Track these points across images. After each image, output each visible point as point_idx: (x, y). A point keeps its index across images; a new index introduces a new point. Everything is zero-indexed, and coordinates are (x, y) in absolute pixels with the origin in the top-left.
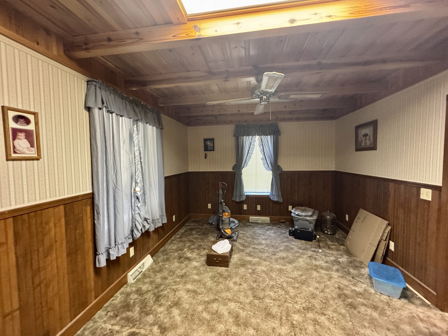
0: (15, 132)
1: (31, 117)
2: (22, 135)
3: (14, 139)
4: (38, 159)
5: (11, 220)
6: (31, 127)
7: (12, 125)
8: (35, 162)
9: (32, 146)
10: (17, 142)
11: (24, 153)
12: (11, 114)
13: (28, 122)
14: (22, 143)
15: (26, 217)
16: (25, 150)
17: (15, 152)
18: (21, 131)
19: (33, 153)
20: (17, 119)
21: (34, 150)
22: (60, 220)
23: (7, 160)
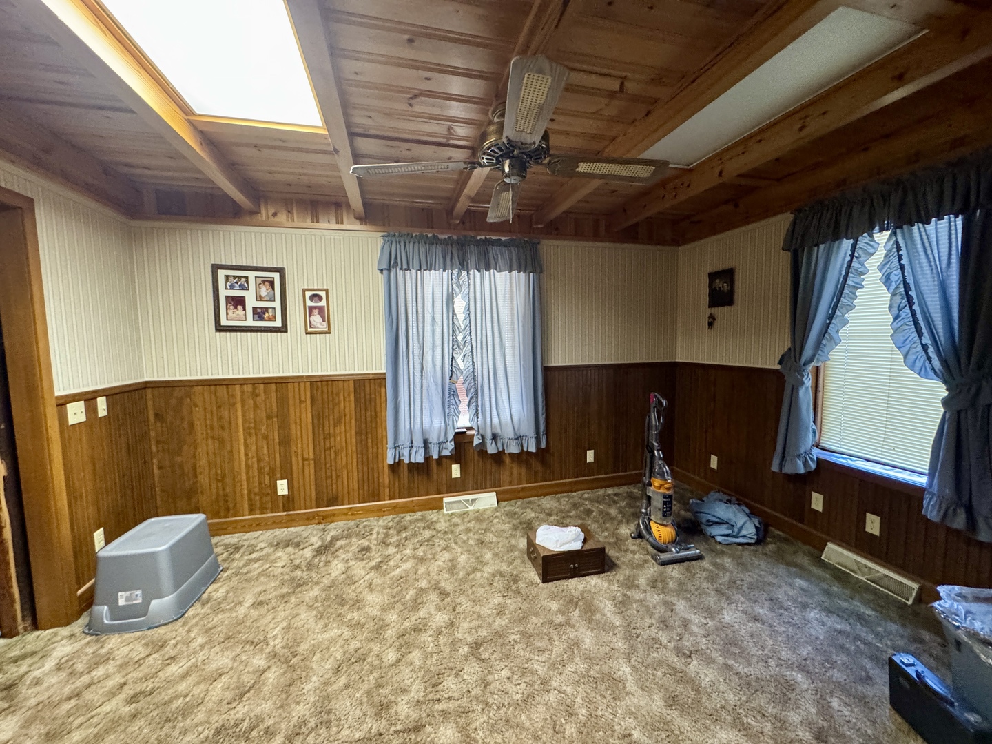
0: (311, 308)
1: (323, 294)
2: (316, 312)
3: (310, 315)
4: (330, 333)
5: (308, 384)
6: (323, 303)
7: (309, 303)
8: (327, 335)
9: (324, 321)
10: (312, 317)
11: (317, 327)
12: (308, 294)
13: (320, 298)
14: (316, 319)
15: (319, 384)
16: (318, 325)
17: (311, 327)
18: (315, 308)
19: (324, 327)
20: (312, 298)
21: (325, 324)
22: (349, 395)
23: (307, 334)
